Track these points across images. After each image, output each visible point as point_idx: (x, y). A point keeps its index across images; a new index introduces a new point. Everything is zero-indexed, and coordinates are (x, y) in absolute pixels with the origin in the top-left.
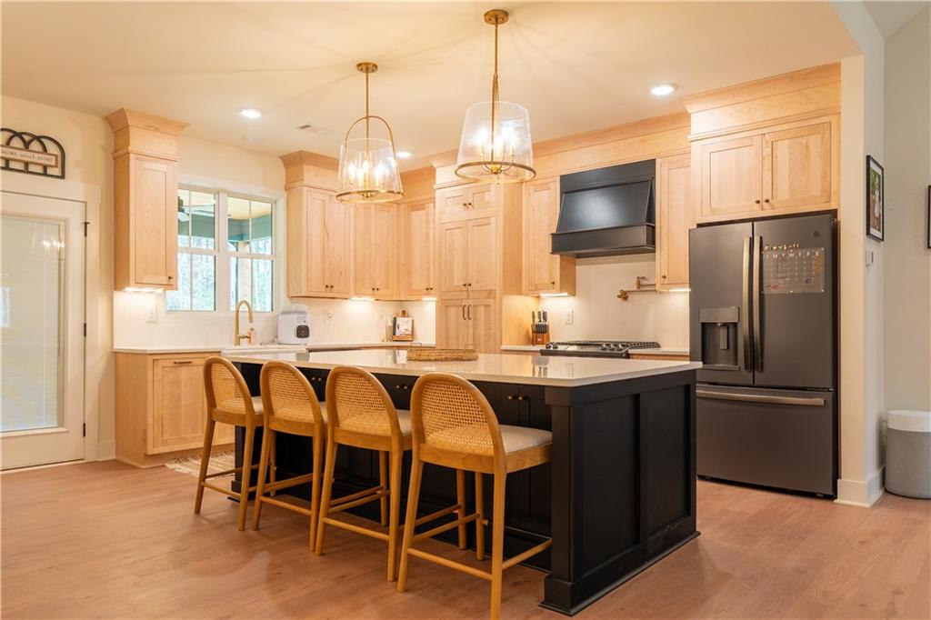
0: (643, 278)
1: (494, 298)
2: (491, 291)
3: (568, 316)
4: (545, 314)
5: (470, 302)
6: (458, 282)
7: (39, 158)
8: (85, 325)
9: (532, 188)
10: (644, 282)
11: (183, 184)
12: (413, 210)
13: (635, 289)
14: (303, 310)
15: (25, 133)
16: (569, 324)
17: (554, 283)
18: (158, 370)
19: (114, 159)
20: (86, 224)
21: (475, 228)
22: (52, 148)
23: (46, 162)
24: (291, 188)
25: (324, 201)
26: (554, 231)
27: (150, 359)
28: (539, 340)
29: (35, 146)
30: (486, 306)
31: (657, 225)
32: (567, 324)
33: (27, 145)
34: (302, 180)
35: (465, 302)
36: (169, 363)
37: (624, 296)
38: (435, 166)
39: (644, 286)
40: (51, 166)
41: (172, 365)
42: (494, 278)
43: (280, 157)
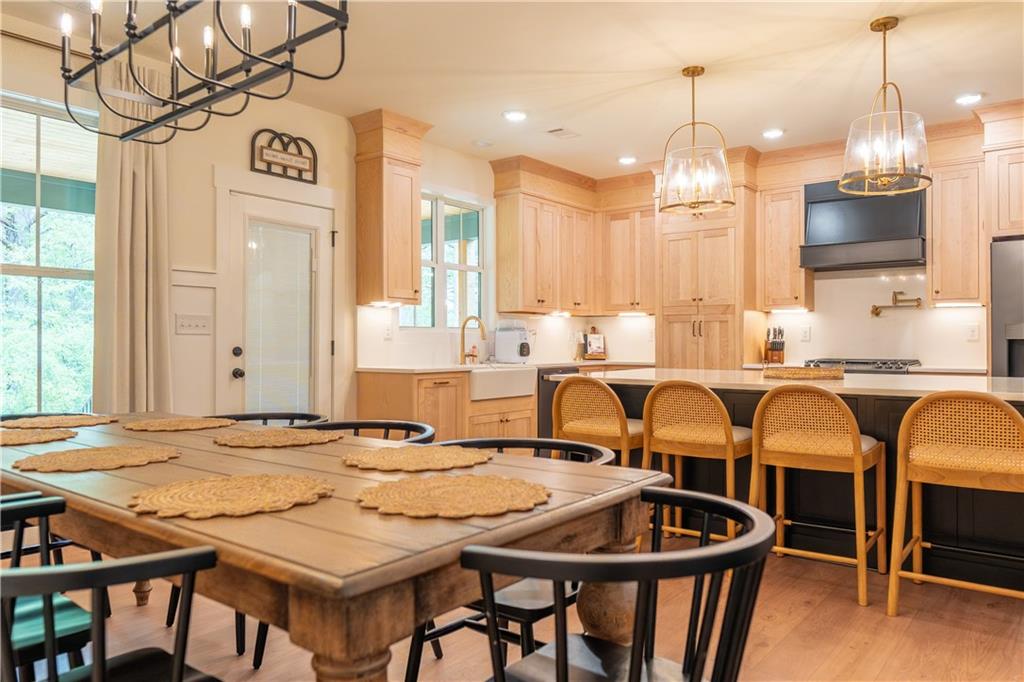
0: (901, 293)
1: (734, 313)
2: (729, 306)
3: (806, 332)
4: (781, 332)
5: (701, 318)
6: (685, 296)
7: (296, 162)
8: (333, 343)
9: (768, 199)
10: (900, 297)
11: (425, 194)
12: (611, 220)
13: (891, 304)
14: (522, 326)
15: (284, 134)
16: (806, 341)
17: (796, 298)
18: (422, 391)
19: (357, 163)
20: (333, 233)
21: (707, 239)
22: (306, 151)
23: (301, 166)
24: (502, 195)
25: (536, 209)
26: (803, 244)
27: (416, 378)
28: (775, 358)
29: (292, 148)
30: (721, 322)
31: (928, 237)
32: (803, 341)
33: (285, 147)
34: (519, 186)
35: (694, 318)
36: (429, 384)
37: (876, 311)
38: (654, 173)
39: (902, 301)
40: (306, 171)
41: (432, 385)
42: (734, 293)
43: (490, 162)
